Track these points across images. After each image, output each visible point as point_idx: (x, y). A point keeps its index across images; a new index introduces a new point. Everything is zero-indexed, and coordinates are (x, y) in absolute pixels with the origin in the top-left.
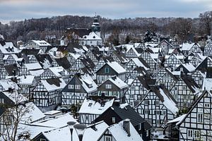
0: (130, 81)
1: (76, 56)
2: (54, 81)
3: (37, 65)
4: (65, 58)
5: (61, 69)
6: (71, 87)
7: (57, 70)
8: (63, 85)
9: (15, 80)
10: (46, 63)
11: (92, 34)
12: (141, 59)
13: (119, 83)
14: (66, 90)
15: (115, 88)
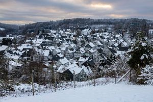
0: (95, 50)
1: (79, 39)
2: (72, 49)
3: (67, 43)
4: (76, 40)
5: (74, 45)
6: (77, 52)
7: (73, 45)
8: (75, 51)
9: (60, 49)
10: (69, 42)
11: (85, 30)
12: (100, 41)
13: (92, 51)
14: (75, 52)
15: (90, 53)
